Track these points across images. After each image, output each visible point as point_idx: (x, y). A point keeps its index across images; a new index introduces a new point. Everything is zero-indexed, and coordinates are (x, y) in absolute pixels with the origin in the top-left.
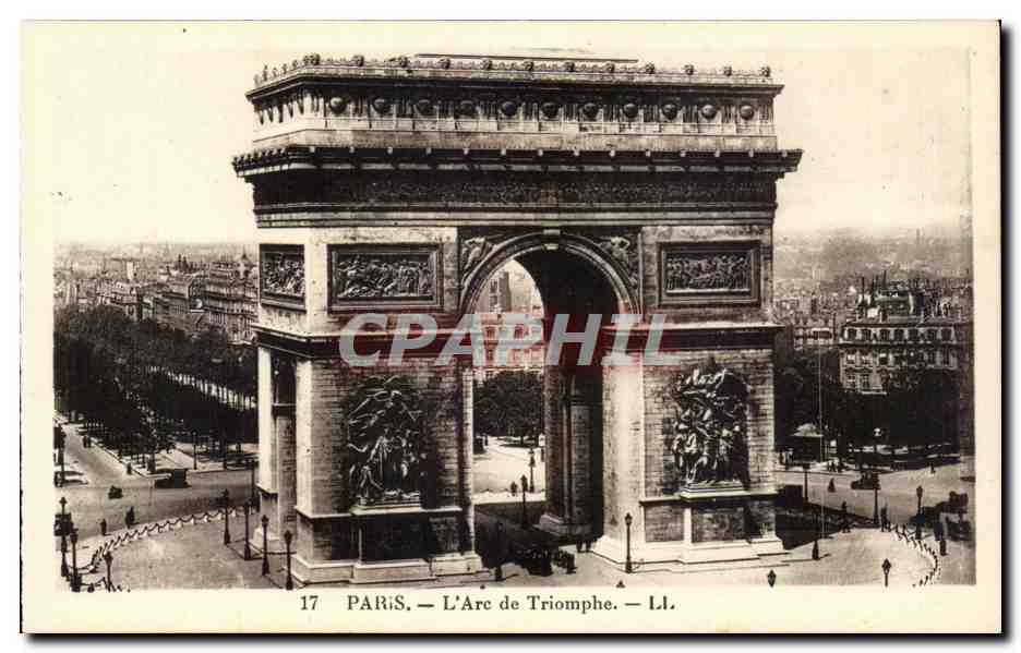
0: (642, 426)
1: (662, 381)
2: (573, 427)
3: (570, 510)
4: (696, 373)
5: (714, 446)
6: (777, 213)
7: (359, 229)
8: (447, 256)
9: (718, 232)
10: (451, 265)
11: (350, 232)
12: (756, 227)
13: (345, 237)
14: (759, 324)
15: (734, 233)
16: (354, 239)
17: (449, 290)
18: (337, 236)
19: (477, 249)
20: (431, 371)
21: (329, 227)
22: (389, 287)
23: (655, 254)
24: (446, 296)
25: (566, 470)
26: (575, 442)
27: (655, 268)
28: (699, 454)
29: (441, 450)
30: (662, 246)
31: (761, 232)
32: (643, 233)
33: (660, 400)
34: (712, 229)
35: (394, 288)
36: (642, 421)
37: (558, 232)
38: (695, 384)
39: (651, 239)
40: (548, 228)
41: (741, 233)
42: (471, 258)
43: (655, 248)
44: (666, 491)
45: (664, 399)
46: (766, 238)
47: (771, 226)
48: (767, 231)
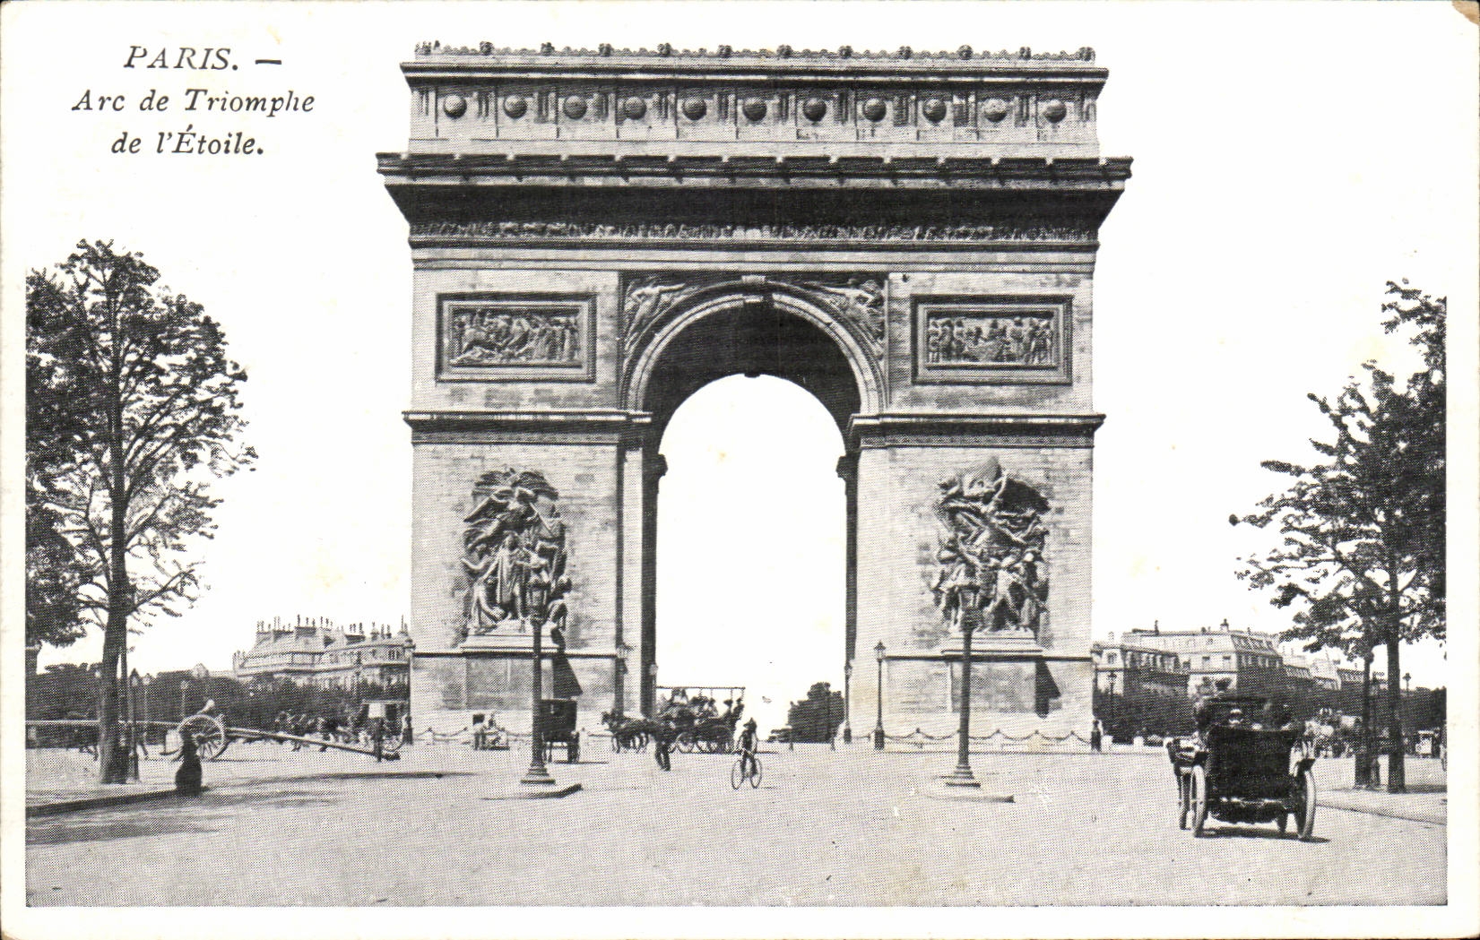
6: (1100, 253)
7: (481, 272)
8: (602, 311)
9: (1007, 283)
10: (607, 321)
11: (469, 277)
12: (1067, 277)
13: (461, 284)
14: (1070, 411)
15: (1031, 285)
16: (473, 286)
17: (605, 357)
18: (452, 282)
19: (648, 303)
20: (579, 466)
21: (438, 269)
22: (521, 351)
23: (908, 311)
24: (599, 363)
27: (907, 330)
29: (589, 572)
30: (917, 300)
31: (1074, 284)
32: (890, 283)
33: (914, 517)
34: (996, 278)
35: (529, 352)
37: (762, 278)
38: (966, 494)
39: (902, 291)
40: (747, 273)
41: (1044, 284)
42: (638, 316)
43: (907, 302)
44: (922, 644)
45: (920, 515)
46: (1080, 294)
47: (1090, 274)
48: (1085, 283)
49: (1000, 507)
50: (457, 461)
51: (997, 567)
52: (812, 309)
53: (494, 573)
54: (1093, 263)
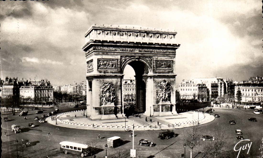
0: (153, 92)
1: (156, 84)
2: (141, 94)
3: (140, 108)
4: (162, 82)
5: (165, 95)
6: (176, 55)
7: (103, 55)
8: (119, 61)
9: (166, 58)
10: (119, 63)
11: (101, 56)
13: (100, 57)
14: (173, 74)
15: (168, 59)
16: (102, 57)
17: (119, 67)
18: (99, 57)
19: (124, 60)
21: (97, 55)
24: (118, 68)
25: (139, 101)
26: (141, 96)
27: (155, 64)
28: (162, 97)
29: (117, 95)
31: (173, 59)
32: (153, 58)
33: (156, 87)
34: (165, 58)
35: (109, 67)
36: (153, 91)
37: (138, 57)
38: (162, 84)
39: (155, 59)
40: (136, 56)
41: (170, 59)
42: (123, 62)
43: (155, 61)
44: (157, 103)
45: (157, 87)
46: (174, 60)
47: (175, 58)
48: (174, 58)
49: (166, 86)
50: (100, 81)
51: (166, 94)
52: (144, 61)
53: (106, 96)
54: (175, 56)
